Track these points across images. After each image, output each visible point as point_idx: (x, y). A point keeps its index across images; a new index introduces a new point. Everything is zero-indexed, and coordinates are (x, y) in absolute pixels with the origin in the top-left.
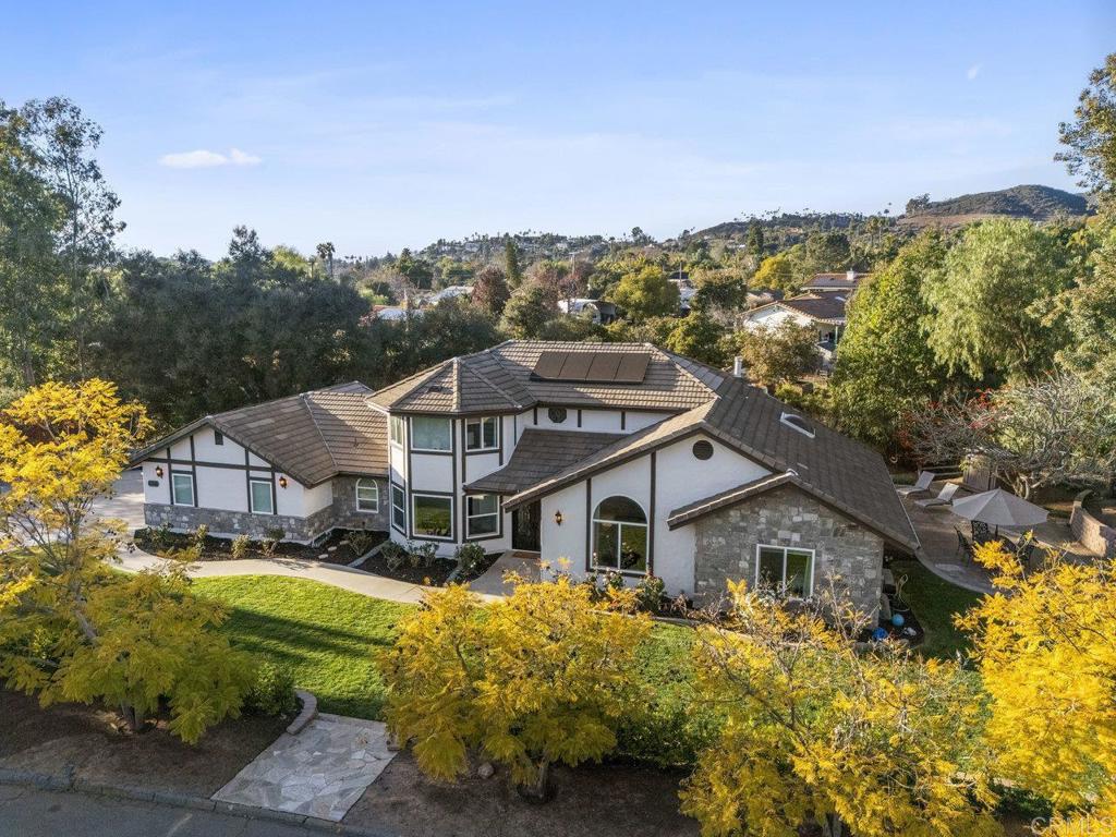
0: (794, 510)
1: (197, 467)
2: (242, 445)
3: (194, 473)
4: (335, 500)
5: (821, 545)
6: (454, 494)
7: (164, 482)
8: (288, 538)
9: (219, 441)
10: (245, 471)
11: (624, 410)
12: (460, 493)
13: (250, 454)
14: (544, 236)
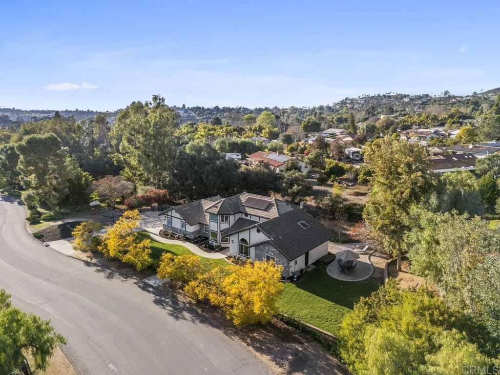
0: (272, 247)
1: (172, 217)
4: (200, 229)
5: (277, 257)
7: (166, 219)
8: (188, 236)
9: (176, 212)
10: (180, 220)
12: (219, 232)
13: (181, 216)
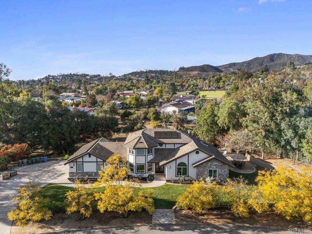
0: (214, 162)
1: (84, 163)
2: (96, 156)
3: (83, 164)
5: (219, 168)
6: (145, 164)
7: (75, 167)
9: (90, 156)
10: (96, 163)
11: (174, 144)
13: (98, 158)
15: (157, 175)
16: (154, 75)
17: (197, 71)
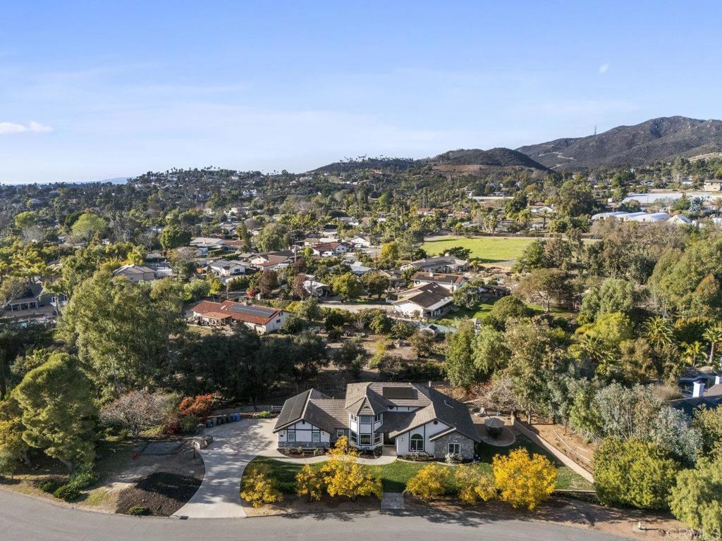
0: (456, 436)
2: (311, 424)
3: (295, 432)
5: (462, 442)
6: (371, 433)
11: (408, 407)
12: (374, 433)
14: (222, 171)
15: (386, 447)
16: (381, 173)
17: (477, 163)
